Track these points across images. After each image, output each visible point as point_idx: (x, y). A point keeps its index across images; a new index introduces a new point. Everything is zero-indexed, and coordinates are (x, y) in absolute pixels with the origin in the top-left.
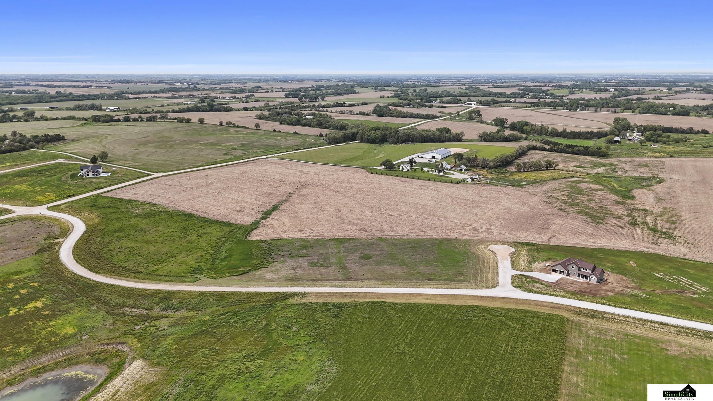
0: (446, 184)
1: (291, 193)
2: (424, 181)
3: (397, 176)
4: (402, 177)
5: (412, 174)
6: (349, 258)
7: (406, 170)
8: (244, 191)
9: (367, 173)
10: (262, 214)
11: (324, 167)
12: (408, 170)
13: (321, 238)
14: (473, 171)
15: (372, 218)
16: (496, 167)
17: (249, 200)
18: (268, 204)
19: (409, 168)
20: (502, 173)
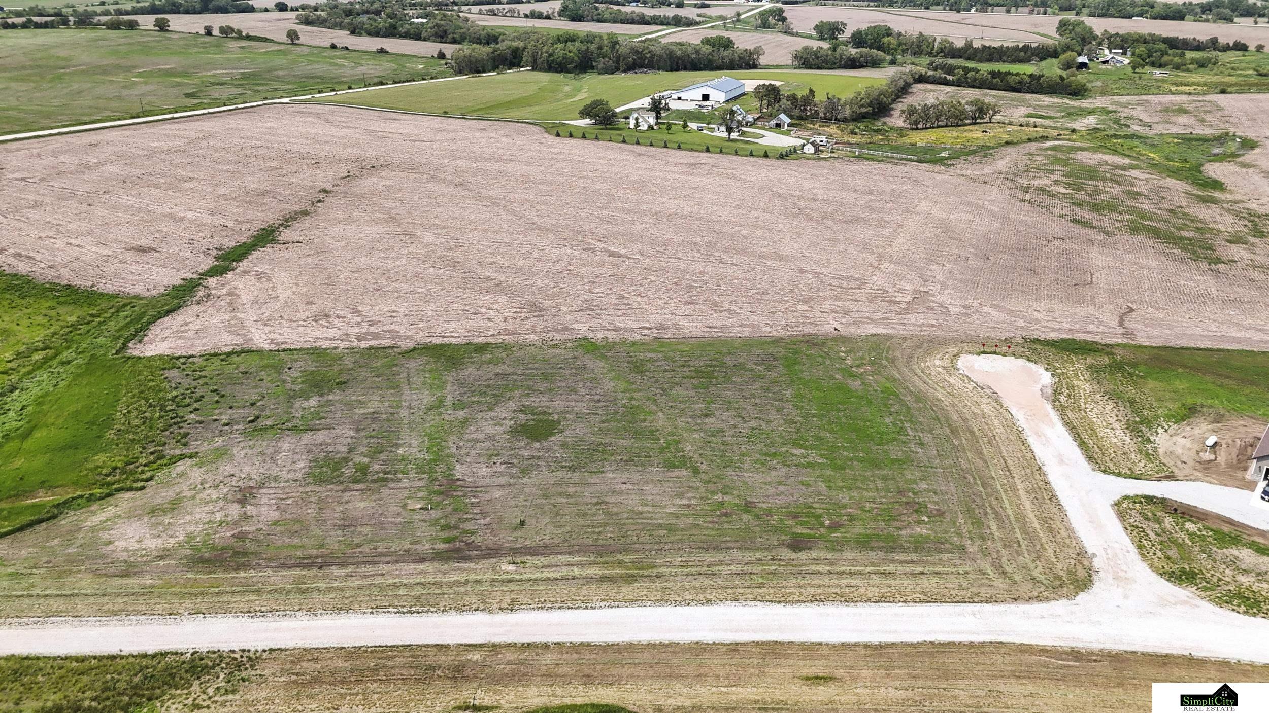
0: (752, 159)
1: (325, 191)
2: (696, 154)
3: (624, 142)
4: (638, 143)
5: (660, 136)
6: (471, 432)
7: (645, 128)
8: (187, 185)
9: (546, 135)
10: (217, 258)
11: (436, 122)
12: (651, 128)
13: (385, 343)
14: (807, 129)
15: (557, 266)
16: (858, 118)
17: (189, 215)
18: (244, 227)
19: (652, 121)
20: (878, 131)
